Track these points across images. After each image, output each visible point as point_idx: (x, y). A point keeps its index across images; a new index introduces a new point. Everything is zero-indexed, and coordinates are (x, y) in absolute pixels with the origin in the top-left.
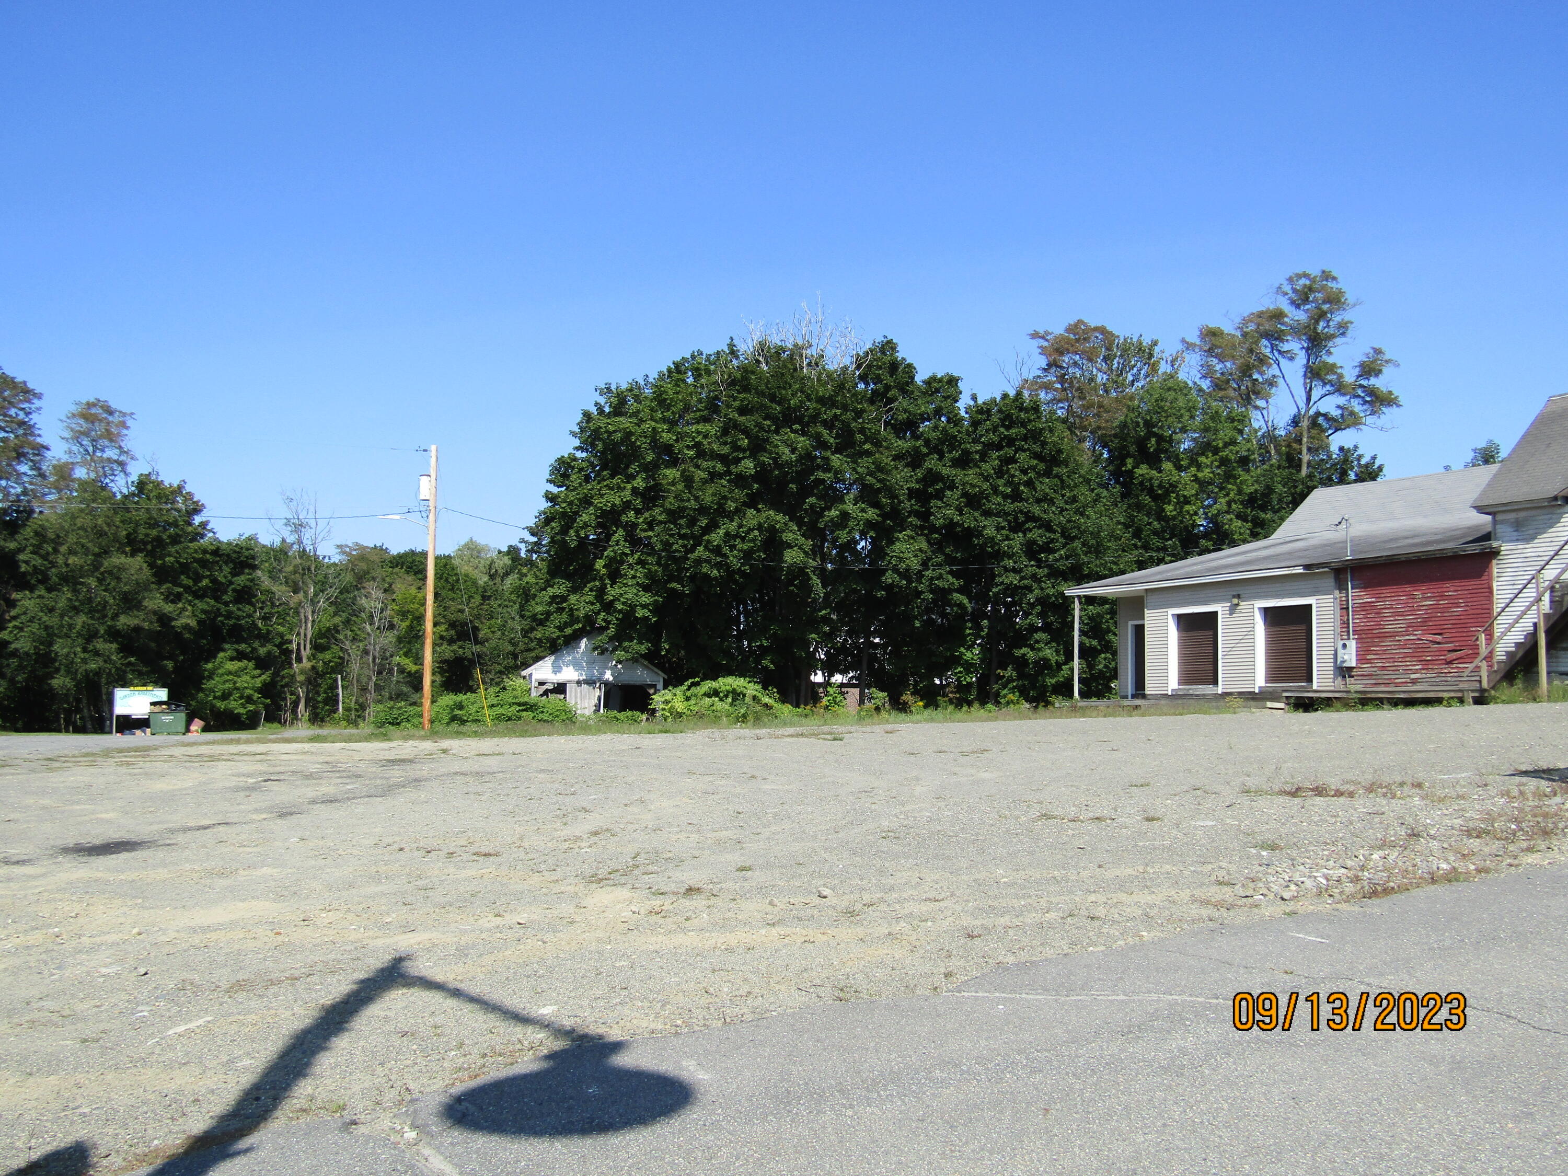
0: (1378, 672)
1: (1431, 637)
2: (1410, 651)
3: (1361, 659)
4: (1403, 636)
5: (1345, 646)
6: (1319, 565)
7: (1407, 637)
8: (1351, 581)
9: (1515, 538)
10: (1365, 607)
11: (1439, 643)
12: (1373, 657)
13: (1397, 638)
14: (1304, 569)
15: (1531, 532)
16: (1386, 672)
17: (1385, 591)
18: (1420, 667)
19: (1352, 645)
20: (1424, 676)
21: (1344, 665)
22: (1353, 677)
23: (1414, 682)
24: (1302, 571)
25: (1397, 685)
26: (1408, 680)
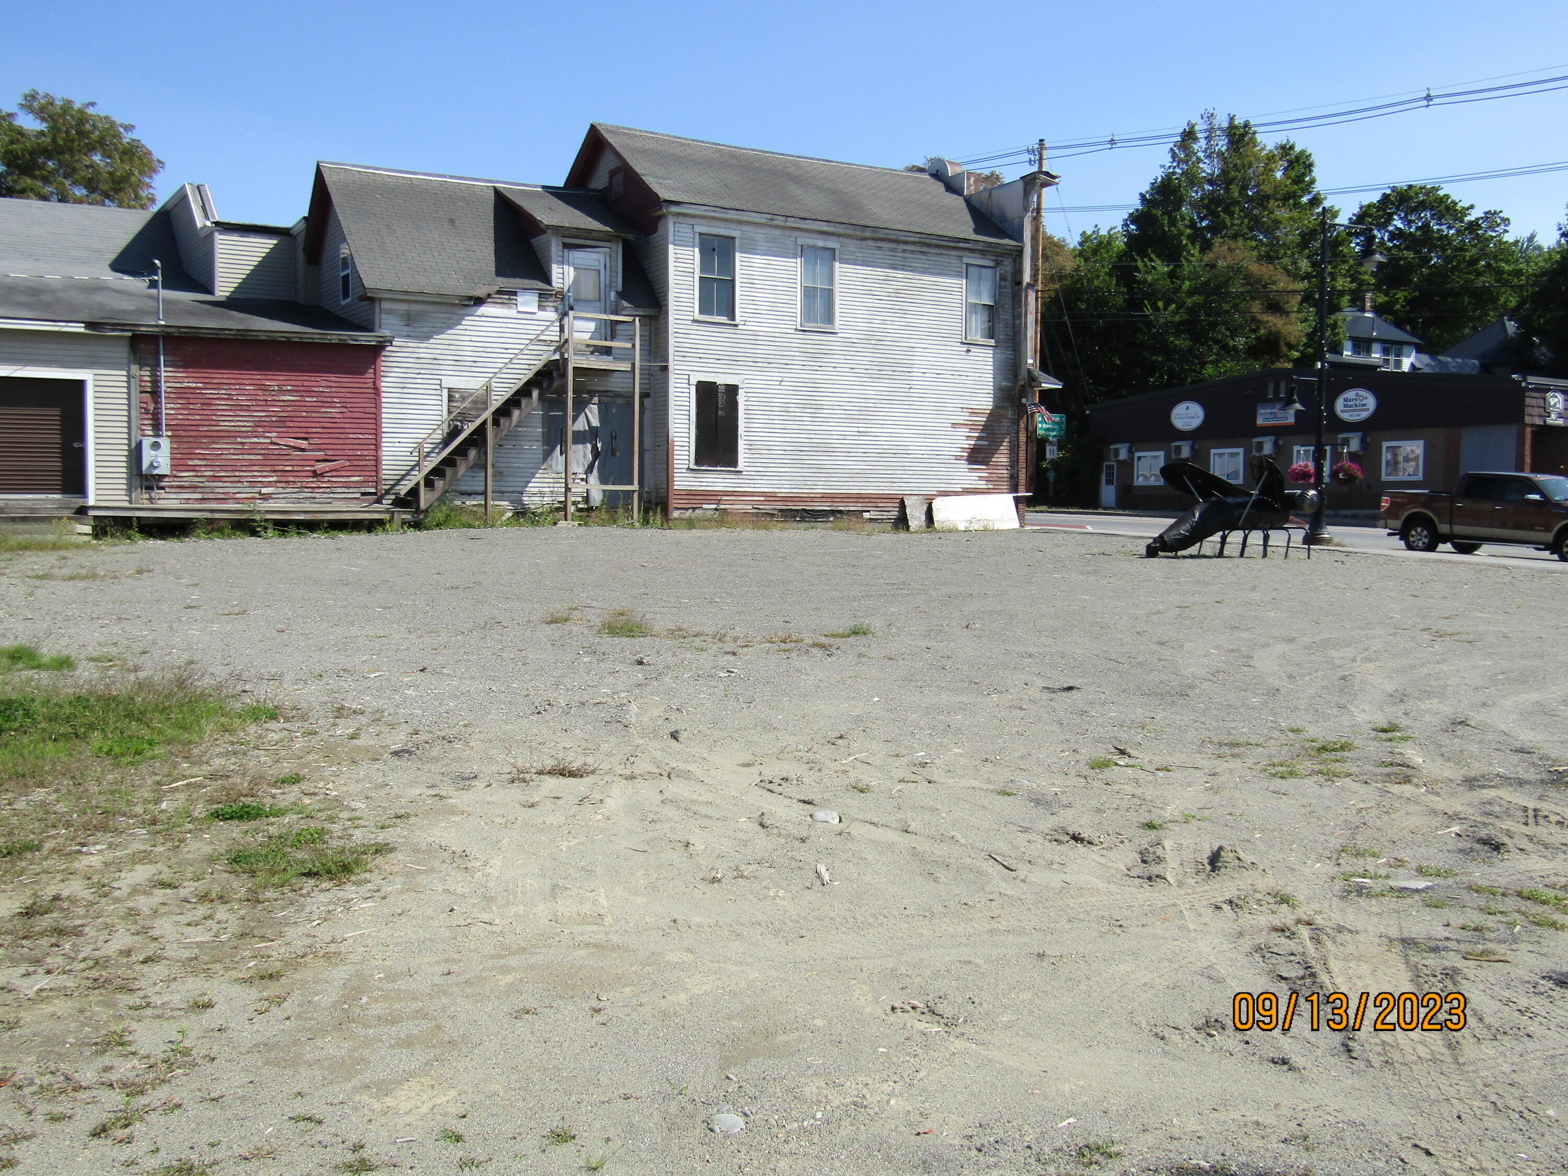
0: (207, 484)
1: (292, 442)
2: (260, 457)
3: (178, 464)
4: (248, 437)
5: (156, 446)
6: (115, 326)
7: (256, 440)
8: (164, 355)
9: (405, 334)
10: (181, 393)
11: (303, 450)
12: (199, 463)
13: (239, 440)
14: (86, 328)
15: (425, 330)
16: (220, 484)
17: (221, 376)
18: (275, 479)
19: (165, 443)
20: (281, 490)
21: (156, 472)
22: (163, 488)
23: (265, 498)
24: (82, 330)
25: (238, 501)
26: (257, 496)
